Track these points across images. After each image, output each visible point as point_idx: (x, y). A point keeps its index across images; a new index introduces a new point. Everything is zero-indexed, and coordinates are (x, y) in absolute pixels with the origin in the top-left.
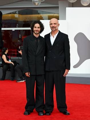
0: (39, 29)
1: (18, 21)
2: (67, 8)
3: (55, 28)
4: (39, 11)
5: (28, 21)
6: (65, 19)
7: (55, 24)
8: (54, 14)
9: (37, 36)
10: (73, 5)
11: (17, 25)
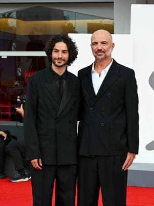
0: (66, 56)
1: (15, 35)
3: (104, 52)
4: (67, 11)
7: (103, 43)
8: (100, 20)
9: (60, 72)
11: (14, 44)
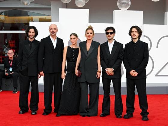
1: (4, 23)
2: (60, 9)
4: (29, 12)
5: (16, 24)
6: (58, 22)
7: (55, 29)
8: (45, 17)
9: (31, 40)
10: (67, 6)
11: (3, 28)
